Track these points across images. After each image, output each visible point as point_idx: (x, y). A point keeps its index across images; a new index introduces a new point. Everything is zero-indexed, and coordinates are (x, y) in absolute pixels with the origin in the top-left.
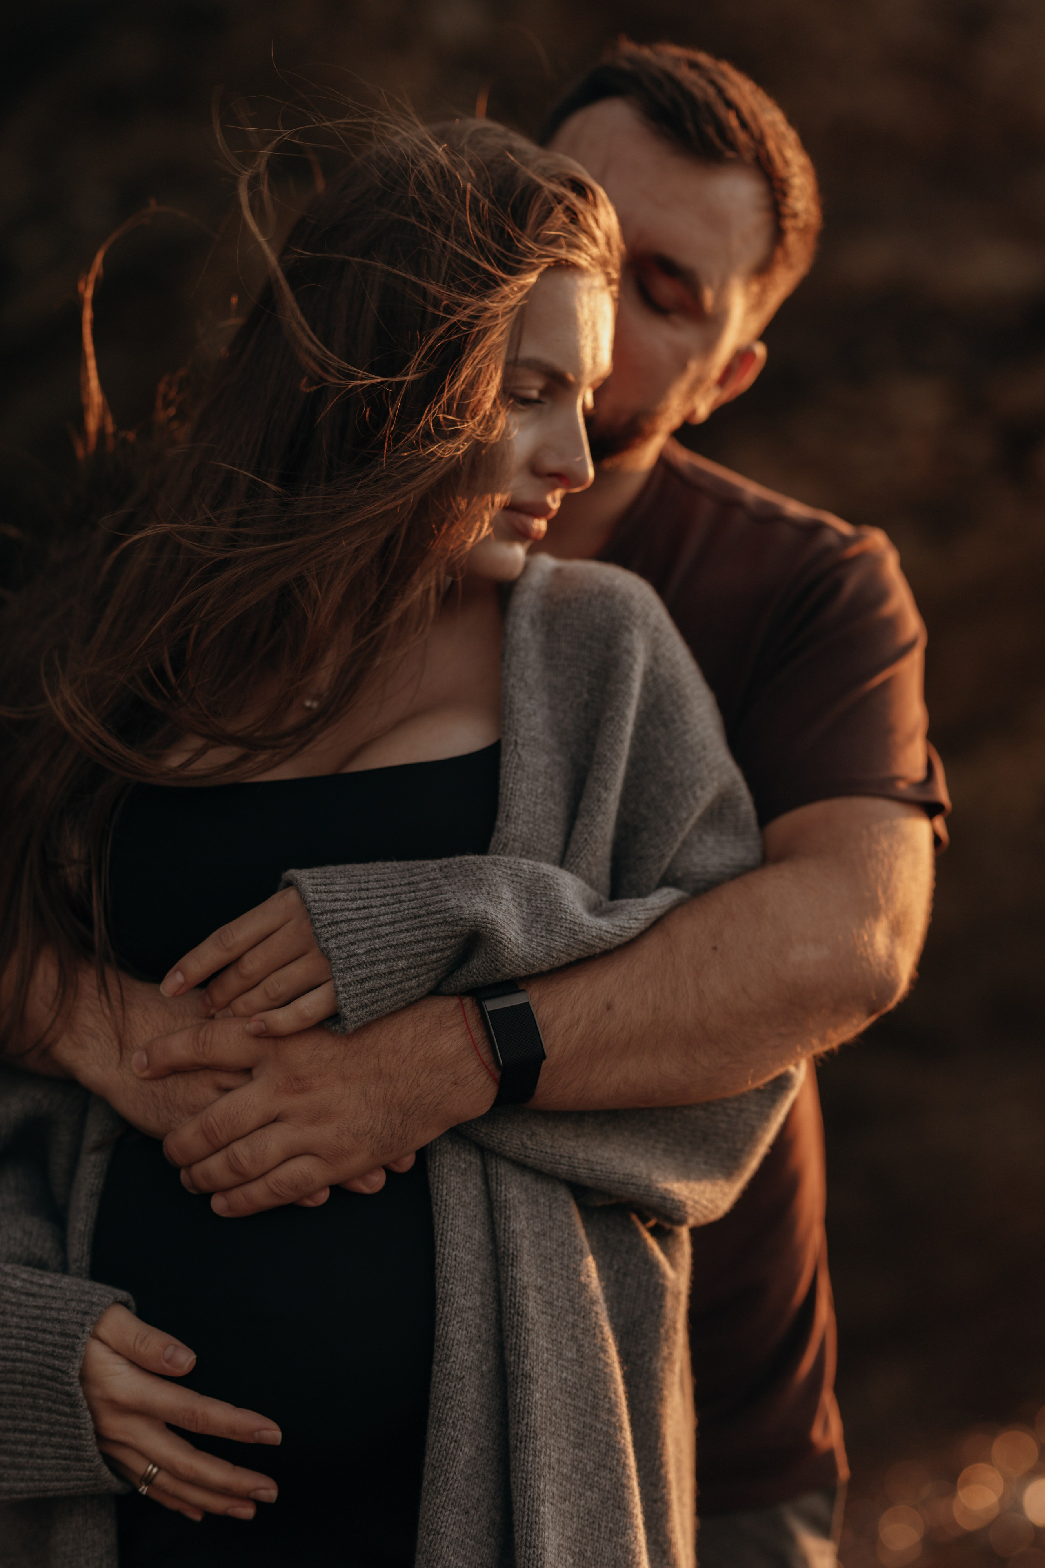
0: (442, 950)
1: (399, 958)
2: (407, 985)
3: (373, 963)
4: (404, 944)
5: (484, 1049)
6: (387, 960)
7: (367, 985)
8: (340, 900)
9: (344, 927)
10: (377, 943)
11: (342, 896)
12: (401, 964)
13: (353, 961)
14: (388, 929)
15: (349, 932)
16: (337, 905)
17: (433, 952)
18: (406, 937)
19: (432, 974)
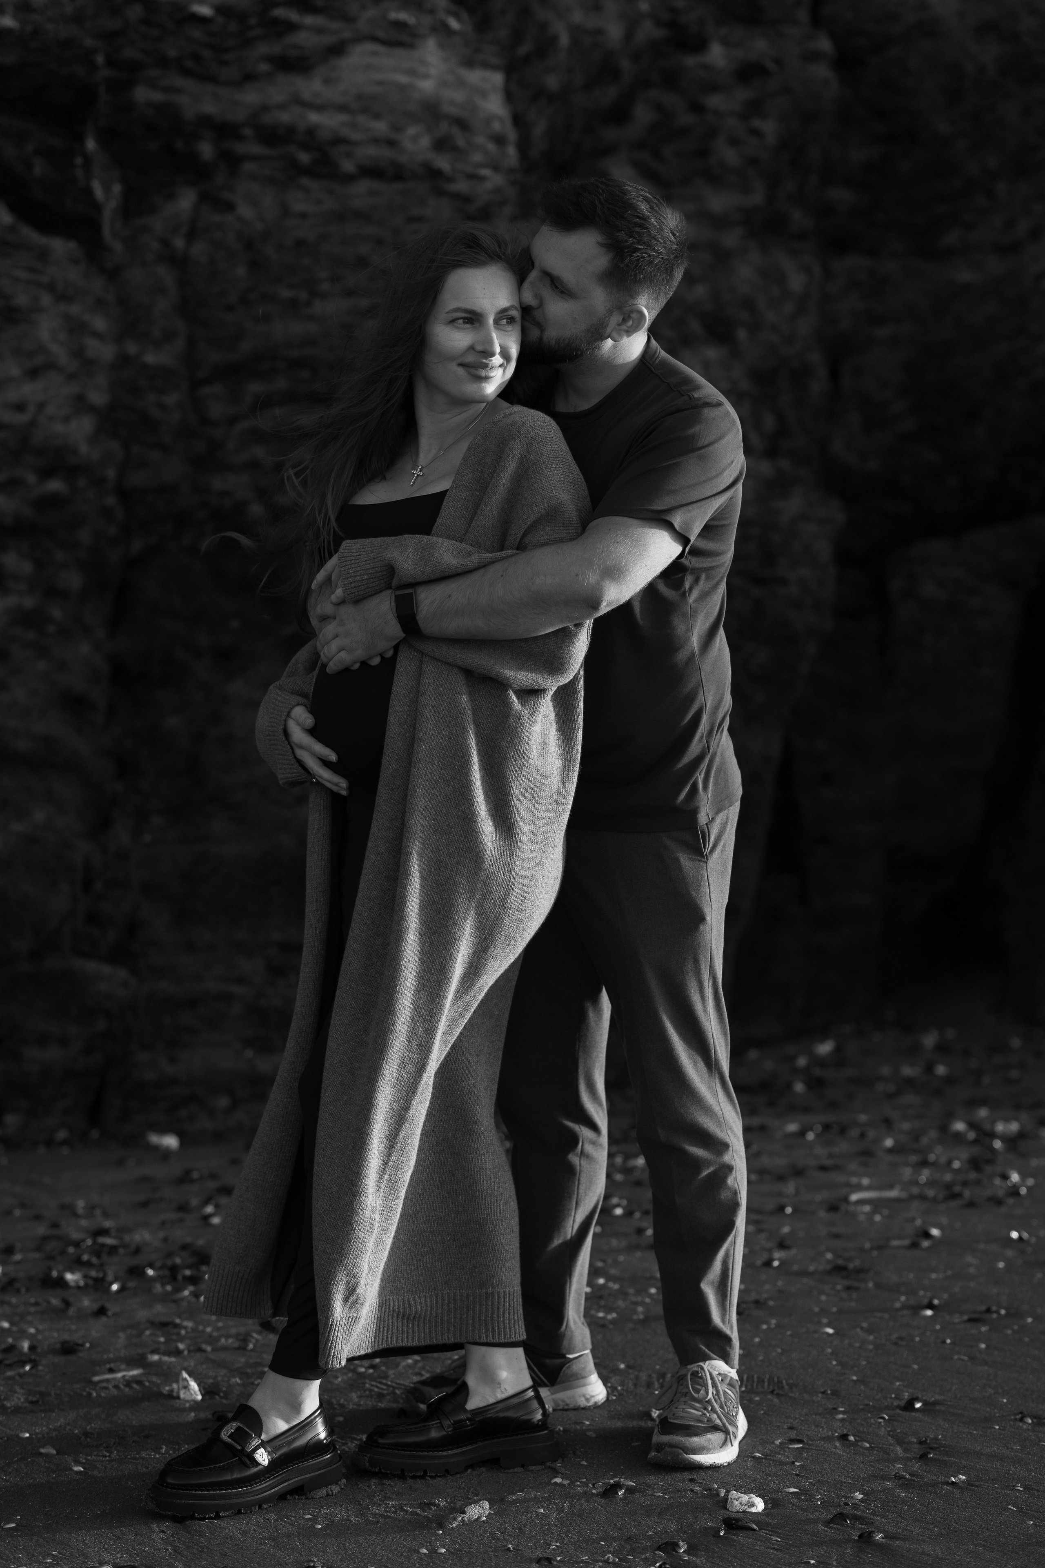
0: (381, 572)
1: (366, 574)
2: (370, 585)
3: (356, 576)
4: (367, 569)
5: (394, 610)
6: (361, 575)
7: (353, 585)
8: (351, 552)
9: (348, 563)
10: (359, 569)
11: (353, 551)
12: (366, 577)
13: (349, 576)
14: (364, 563)
15: (350, 564)
16: (349, 555)
17: (377, 572)
18: (368, 566)
19: (382, 581)
